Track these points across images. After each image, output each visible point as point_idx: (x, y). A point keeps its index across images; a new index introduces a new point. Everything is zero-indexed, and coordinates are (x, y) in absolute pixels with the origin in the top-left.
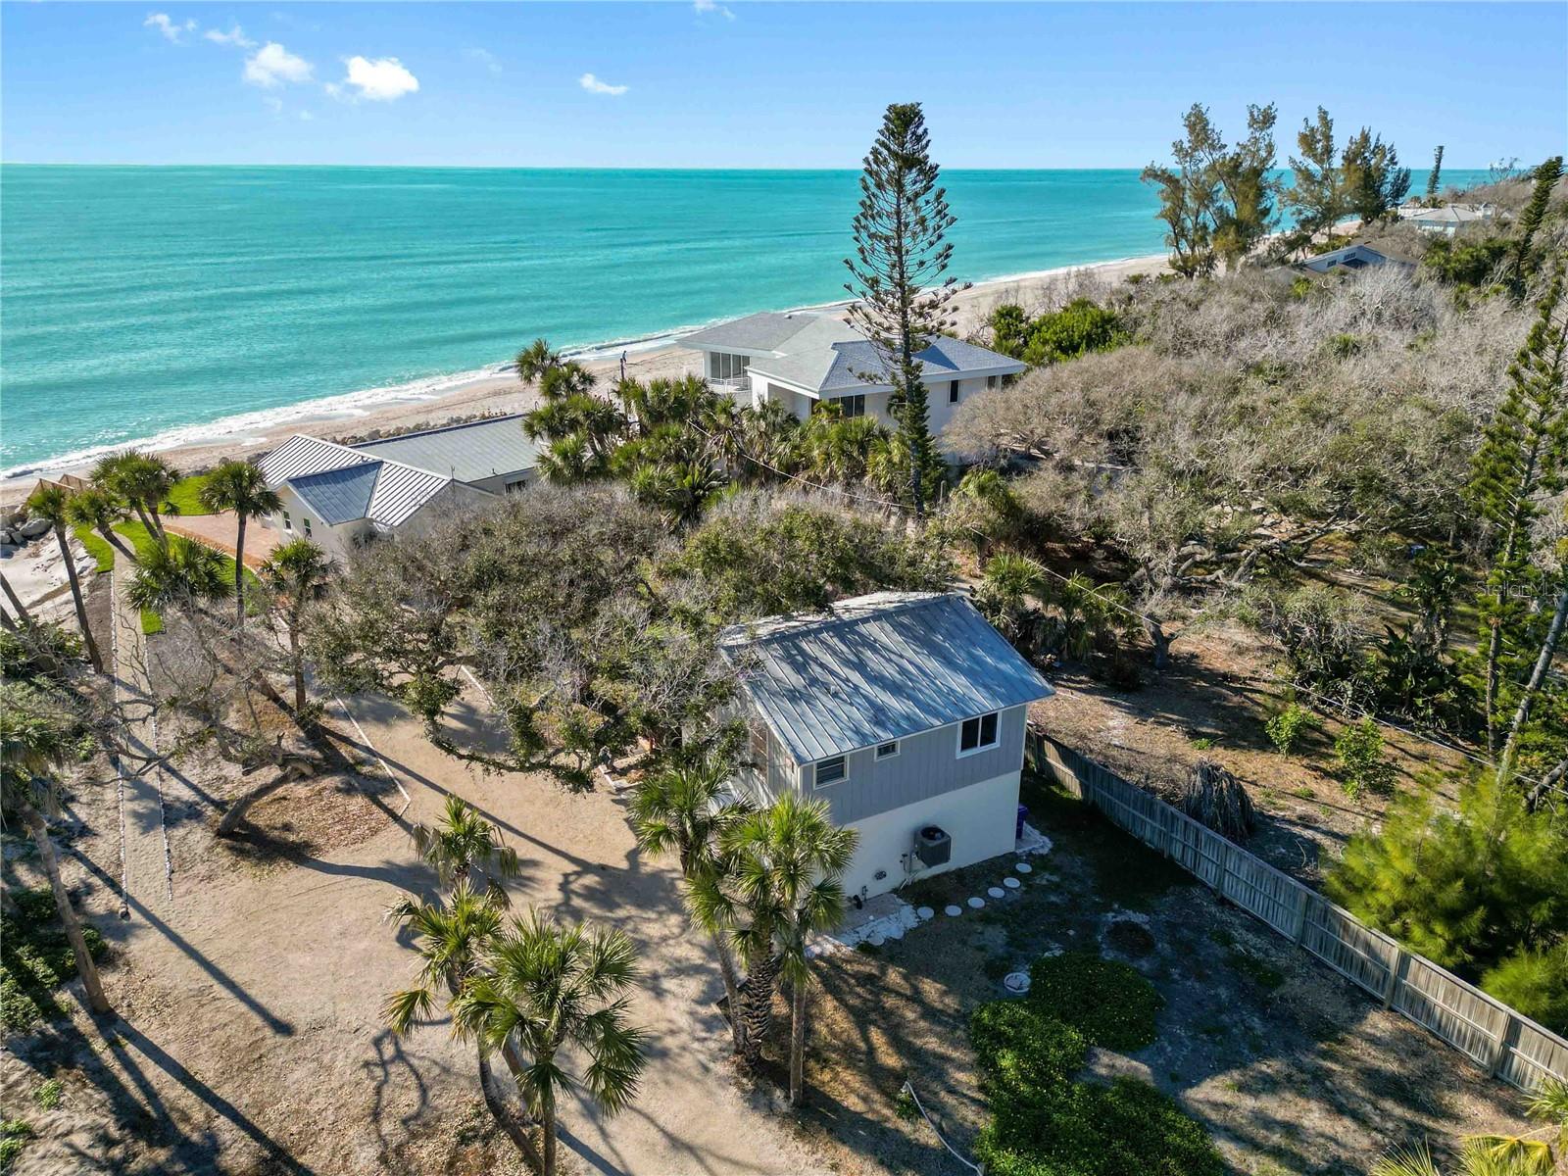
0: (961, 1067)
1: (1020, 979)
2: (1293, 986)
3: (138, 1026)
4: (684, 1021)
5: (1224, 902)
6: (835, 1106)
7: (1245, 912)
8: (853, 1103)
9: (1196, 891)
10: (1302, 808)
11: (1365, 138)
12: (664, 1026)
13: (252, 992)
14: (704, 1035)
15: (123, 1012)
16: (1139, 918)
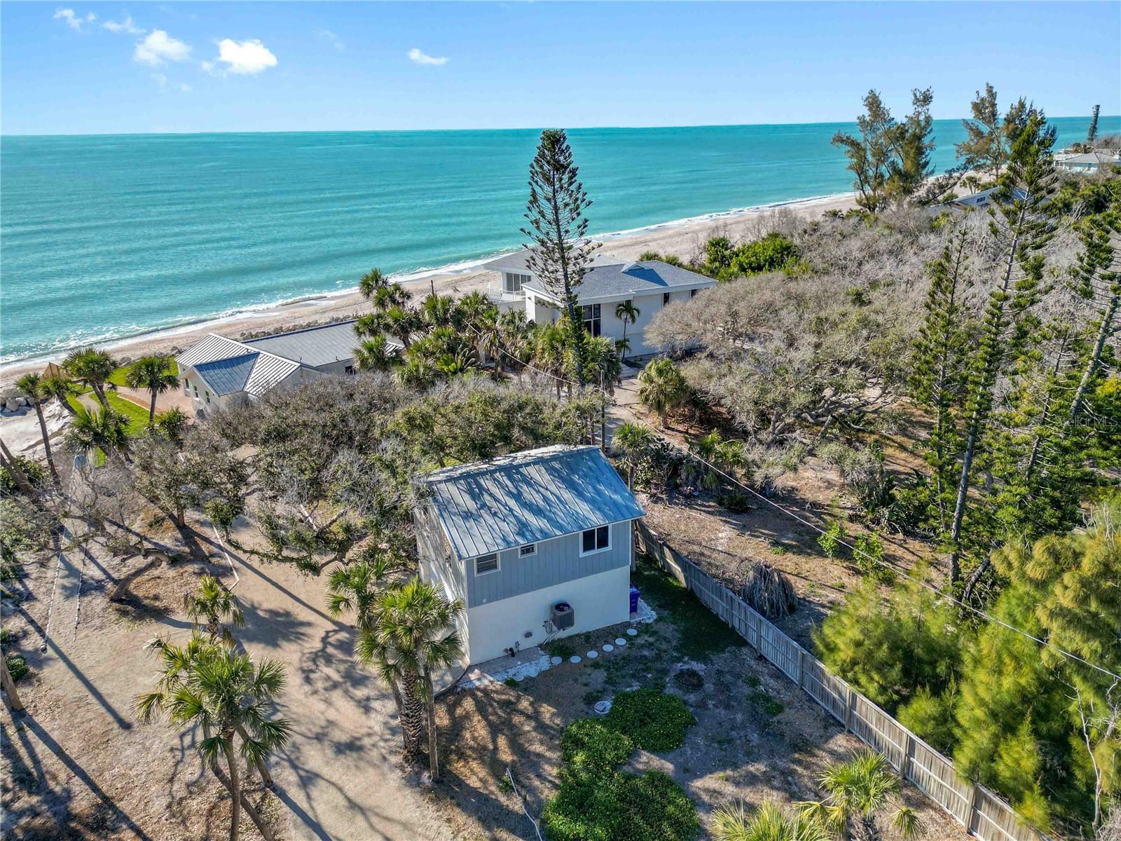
0: (549, 761)
1: (605, 706)
2: (788, 715)
3: (37, 719)
4: (378, 728)
5: (761, 658)
6: (461, 783)
7: (773, 665)
8: (474, 782)
9: (745, 650)
10: (833, 596)
11: (1022, 105)
12: (365, 730)
13: (111, 701)
14: (389, 737)
15: (30, 711)
16: (697, 666)
